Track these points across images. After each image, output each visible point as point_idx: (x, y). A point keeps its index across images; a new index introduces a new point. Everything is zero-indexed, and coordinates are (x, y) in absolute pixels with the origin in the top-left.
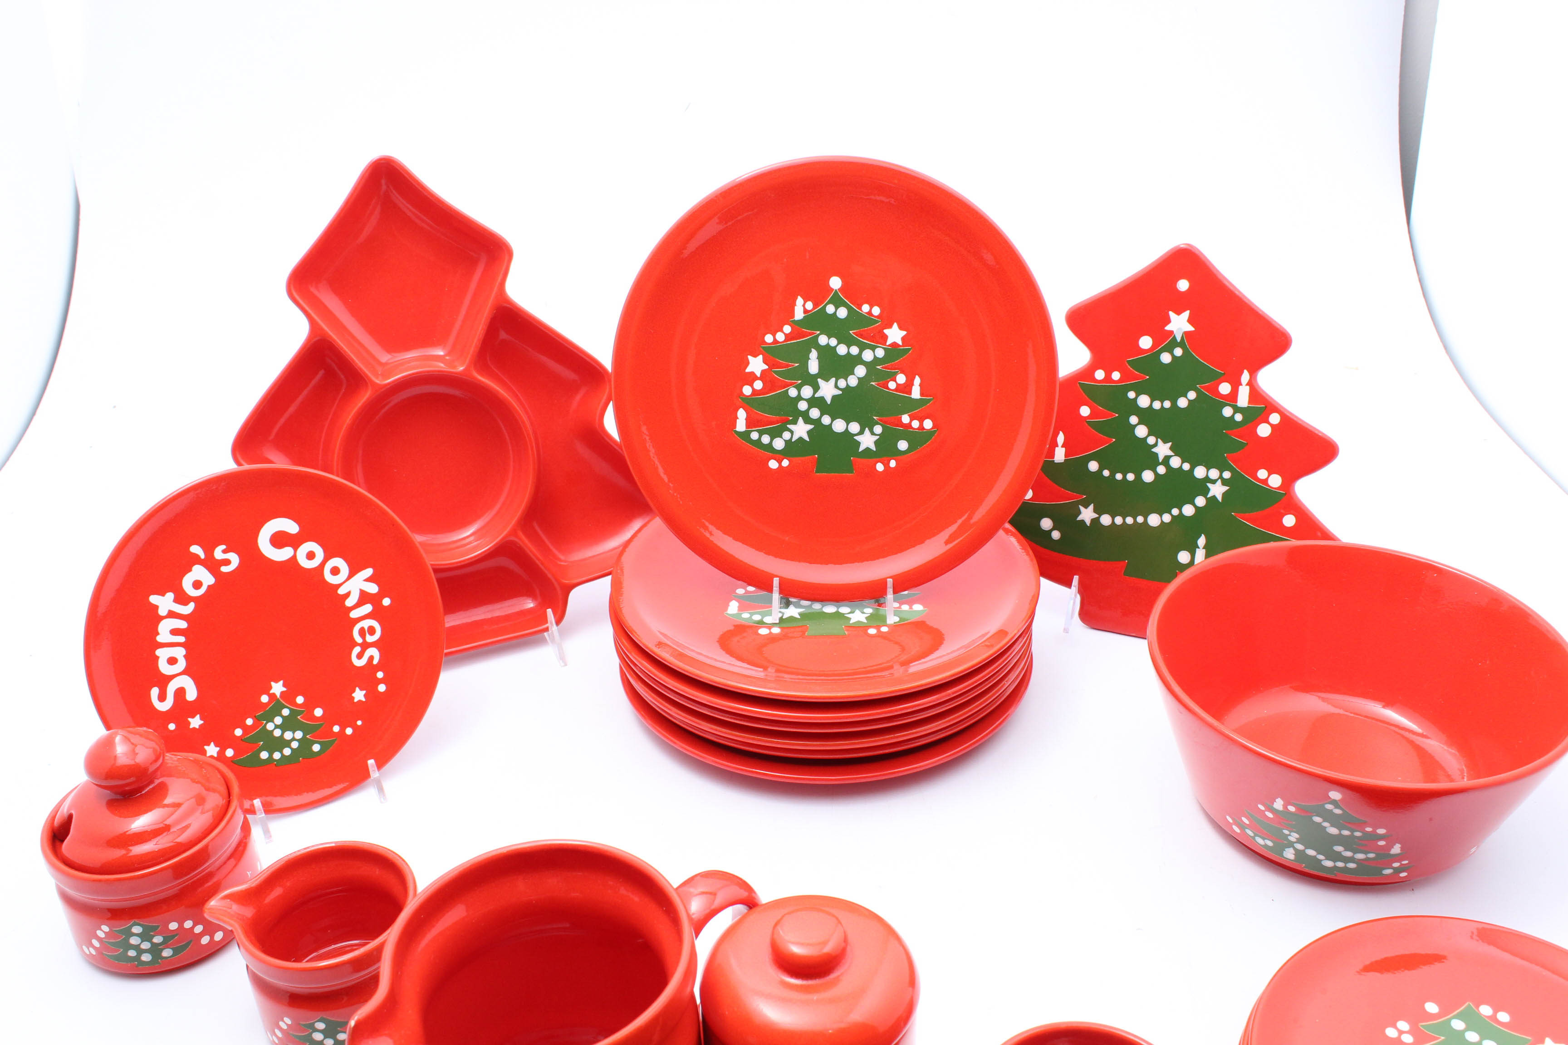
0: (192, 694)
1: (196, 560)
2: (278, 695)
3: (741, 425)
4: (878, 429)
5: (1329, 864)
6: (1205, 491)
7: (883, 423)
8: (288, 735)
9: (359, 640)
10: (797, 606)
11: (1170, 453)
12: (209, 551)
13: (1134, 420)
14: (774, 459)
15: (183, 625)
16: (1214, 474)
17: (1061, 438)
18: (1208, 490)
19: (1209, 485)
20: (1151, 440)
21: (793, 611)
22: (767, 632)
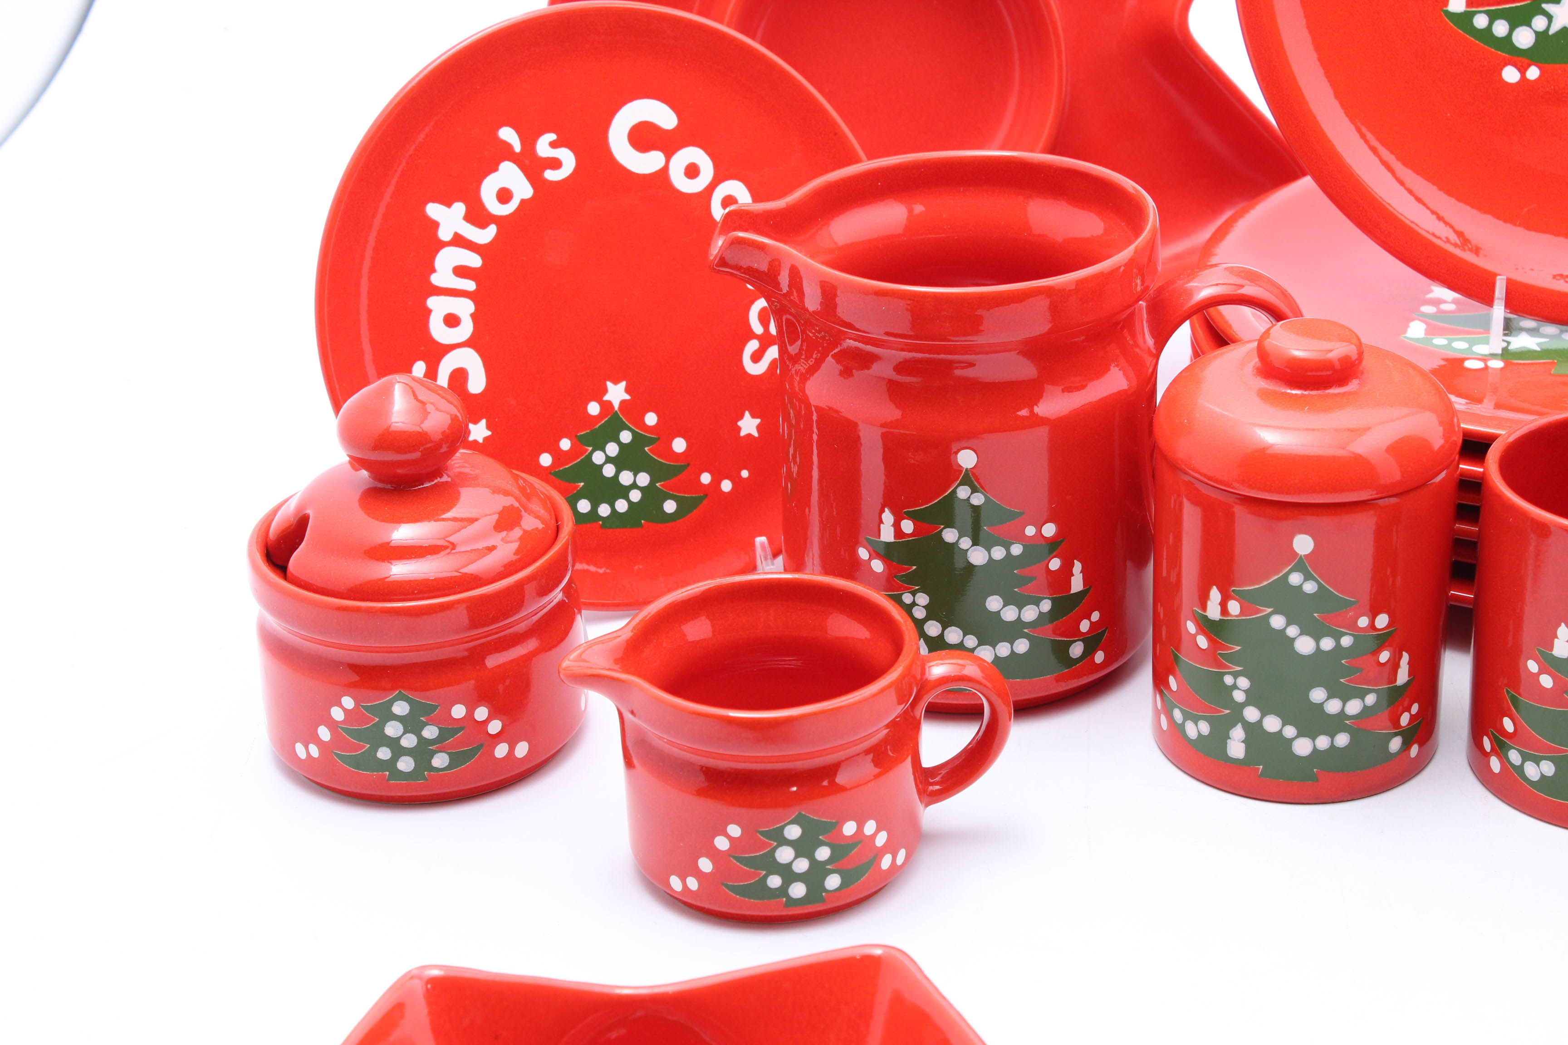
0: (477, 383)
1: (505, 152)
2: (616, 406)
3: (1457, 3)
8: (626, 478)
9: (758, 329)
10: (1533, 332)
12: (529, 142)
14: (1513, 65)
15: (474, 261)
21: (1523, 342)
22: (1480, 365)
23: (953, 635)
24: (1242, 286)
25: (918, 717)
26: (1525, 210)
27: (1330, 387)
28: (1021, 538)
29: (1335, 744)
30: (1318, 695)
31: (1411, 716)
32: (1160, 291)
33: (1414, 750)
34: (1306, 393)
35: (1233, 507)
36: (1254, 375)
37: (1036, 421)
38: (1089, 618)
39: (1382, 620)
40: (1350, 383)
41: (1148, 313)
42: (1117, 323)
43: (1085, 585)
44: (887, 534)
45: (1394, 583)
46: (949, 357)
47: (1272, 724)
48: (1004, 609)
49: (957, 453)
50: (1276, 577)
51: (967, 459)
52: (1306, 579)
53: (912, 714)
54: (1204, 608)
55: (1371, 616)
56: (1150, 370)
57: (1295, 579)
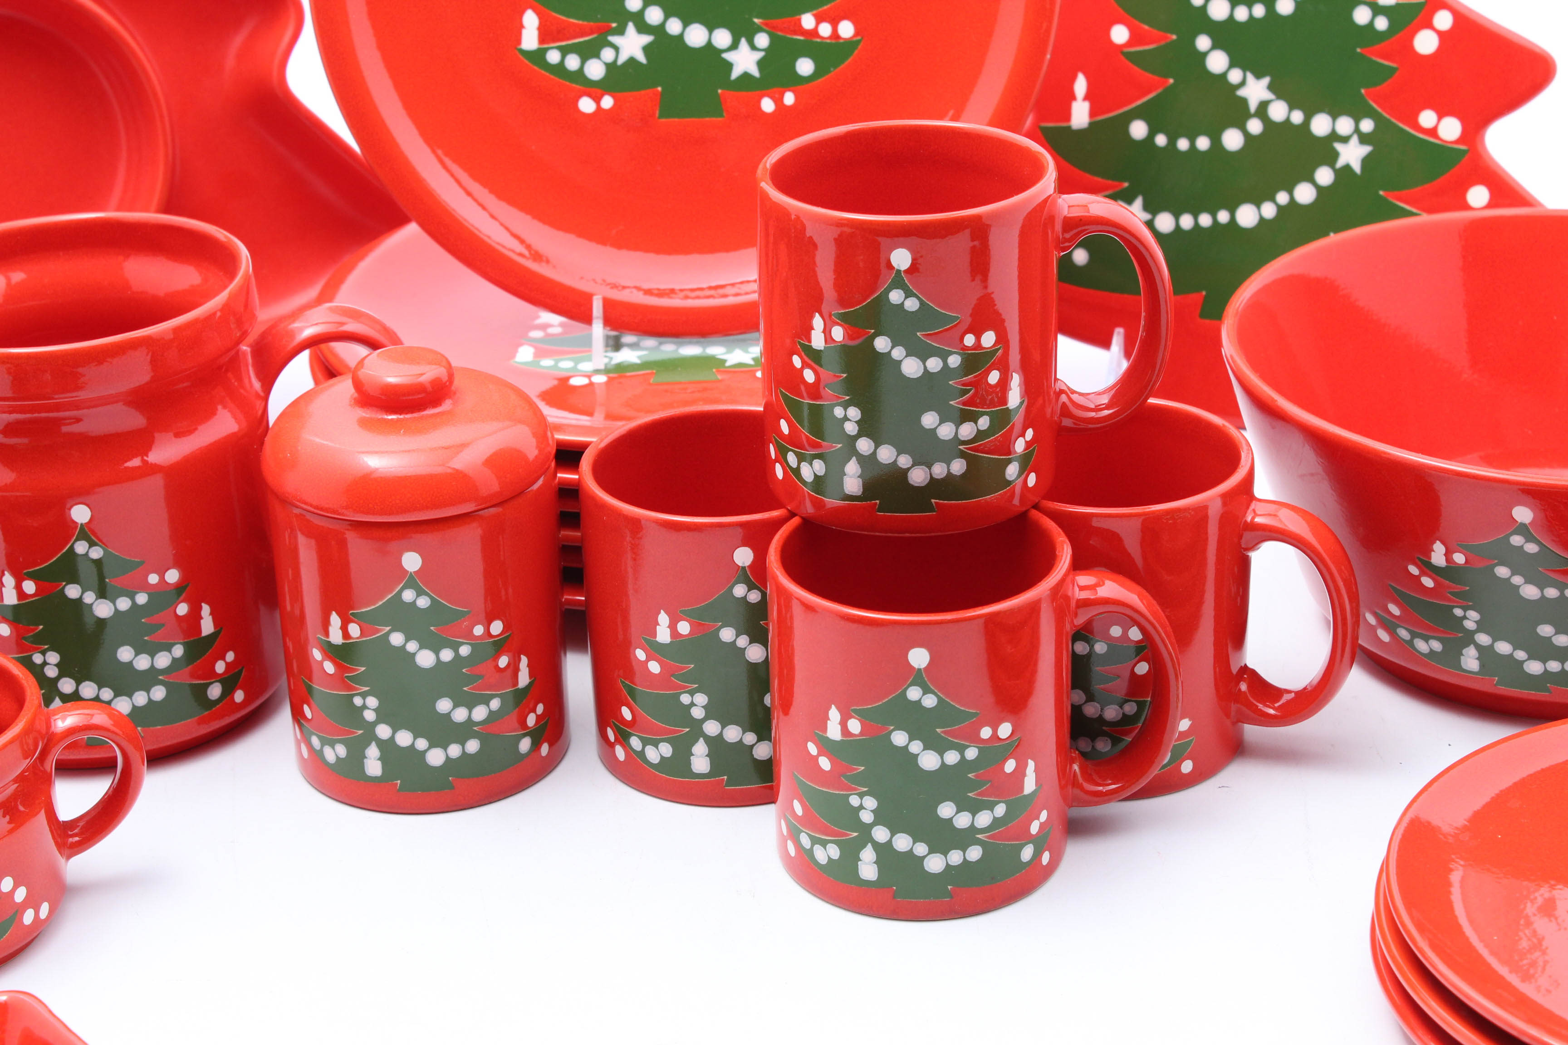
3: (530, 40)
4: (762, 40)
5: (1534, 667)
6: (1330, 158)
7: (771, 29)
10: (633, 346)
11: (1268, 95)
13: (1203, 42)
14: (587, 96)
16: (1345, 125)
17: (1081, 85)
18: (1336, 155)
19: (1338, 146)
20: (1235, 76)
21: (628, 356)
22: (584, 381)
23: (88, 690)
24: (343, 324)
25: (49, 770)
26: (614, 232)
27: (425, 409)
28: (145, 587)
29: (466, 751)
30: (444, 705)
31: (538, 716)
32: (263, 336)
33: (545, 749)
34: (402, 417)
35: (344, 534)
36: (351, 405)
37: (150, 470)
38: (223, 659)
39: (497, 627)
40: (443, 404)
41: (253, 357)
42: (220, 368)
43: (215, 628)
44: (10, 598)
45: (507, 594)
46: (51, 415)
47: (404, 738)
48: (136, 658)
49: (70, 509)
50: (390, 596)
51: (80, 514)
52: (418, 595)
53: (41, 768)
54: (327, 634)
55: (486, 624)
56: (260, 412)
57: (408, 595)
